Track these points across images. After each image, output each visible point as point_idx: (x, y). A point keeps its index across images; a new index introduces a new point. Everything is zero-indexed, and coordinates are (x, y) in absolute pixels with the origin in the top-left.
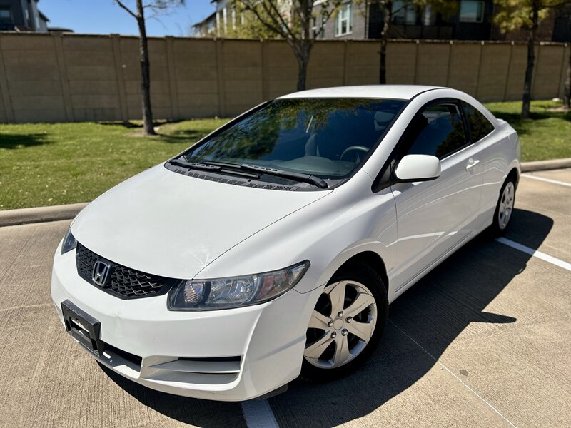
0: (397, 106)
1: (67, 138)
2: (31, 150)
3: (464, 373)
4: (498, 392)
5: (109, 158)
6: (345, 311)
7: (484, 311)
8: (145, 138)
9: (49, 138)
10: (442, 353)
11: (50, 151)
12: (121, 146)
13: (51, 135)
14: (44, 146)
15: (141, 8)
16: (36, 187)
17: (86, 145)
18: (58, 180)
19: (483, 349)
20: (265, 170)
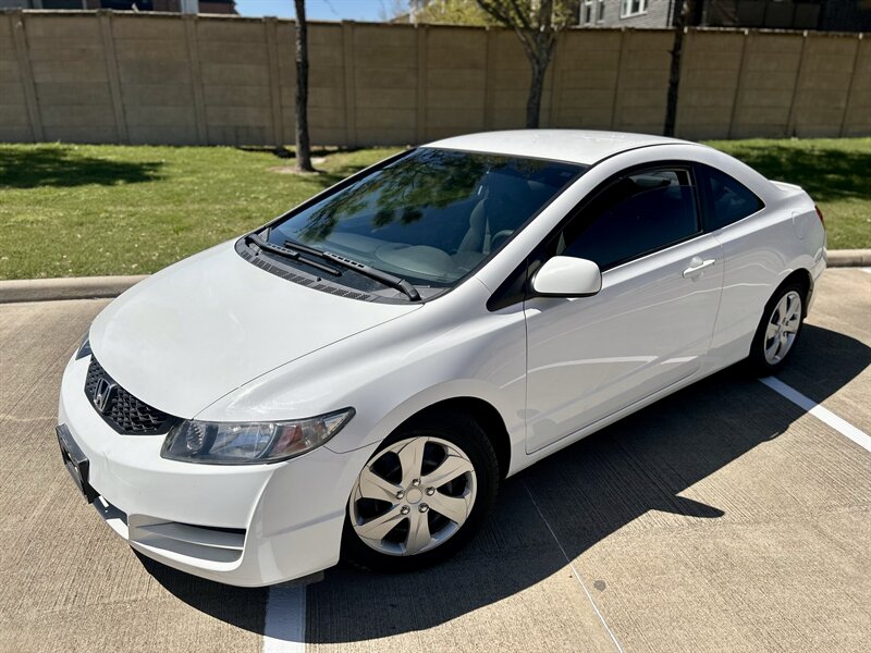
1: (186, 172)
2: (133, 187)
3: (600, 586)
4: (636, 623)
5: (233, 206)
6: (423, 479)
7: (681, 494)
8: (294, 176)
9: (164, 171)
10: (582, 552)
11: (156, 190)
12: (255, 188)
13: (167, 165)
14: (152, 184)
16: (121, 245)
17: (208, 184)
18: (153, 237)
19: (647, 554)
20: (349, 264)
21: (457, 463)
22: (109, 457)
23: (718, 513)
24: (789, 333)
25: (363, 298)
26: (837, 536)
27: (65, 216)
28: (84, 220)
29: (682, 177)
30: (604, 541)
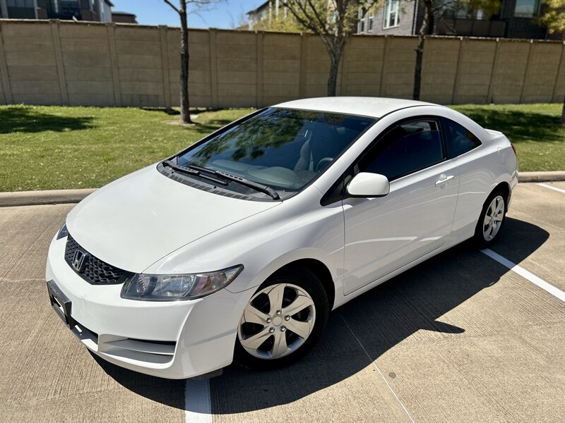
0: (366, 124)
1: (109, 123)
2: (76, 133)
3: (392, 375)
4: (416, 396)
5: (142, 145)
6: (283, 310)
7: (438, 320)
8: (180, 126)
9: (94, 122)
10: (380, 355)
11: (91, 135)
12: (155, 134)
13: (96, 118)
14: (88, 130)
15: (184, 4)
16: (70, 170)
17: (125, 131)
18: (91, 165)
19: (420, 356)
20: (233, 178)
21: (304, 300)
22: (86, 299)
23: (461, 331)
24: (497, 221)
25: (244, 198)
26: (534, 343)
27: (31, 151)
28: (44, 154)
29: (432, 126)
30: (393, 349)
